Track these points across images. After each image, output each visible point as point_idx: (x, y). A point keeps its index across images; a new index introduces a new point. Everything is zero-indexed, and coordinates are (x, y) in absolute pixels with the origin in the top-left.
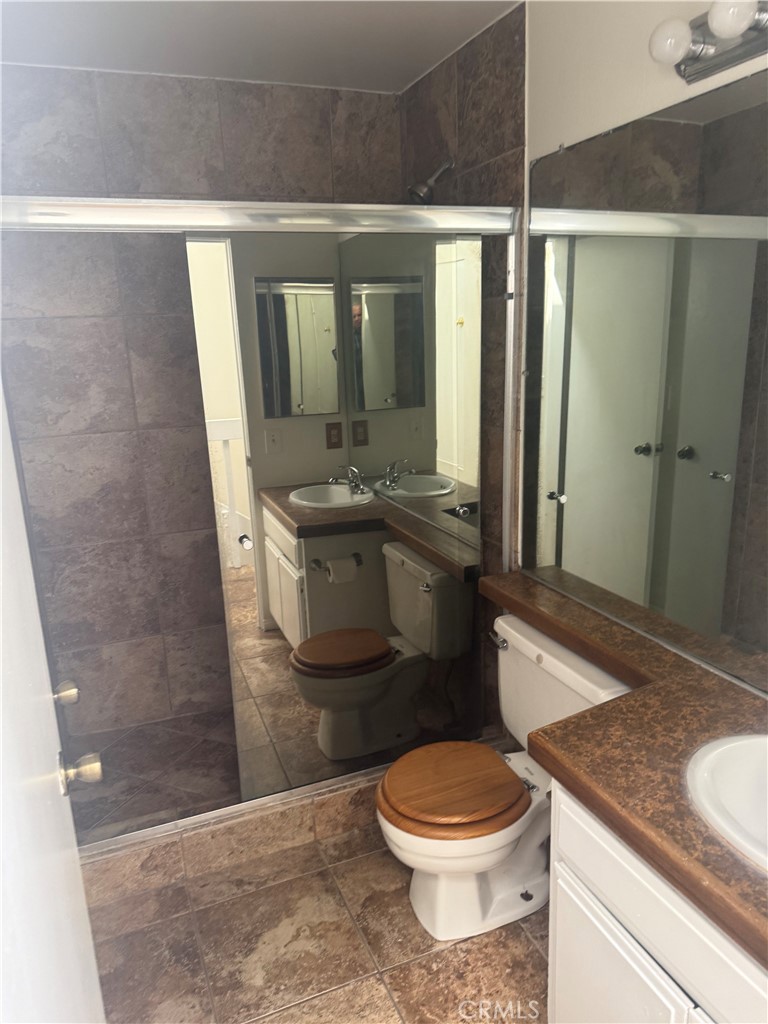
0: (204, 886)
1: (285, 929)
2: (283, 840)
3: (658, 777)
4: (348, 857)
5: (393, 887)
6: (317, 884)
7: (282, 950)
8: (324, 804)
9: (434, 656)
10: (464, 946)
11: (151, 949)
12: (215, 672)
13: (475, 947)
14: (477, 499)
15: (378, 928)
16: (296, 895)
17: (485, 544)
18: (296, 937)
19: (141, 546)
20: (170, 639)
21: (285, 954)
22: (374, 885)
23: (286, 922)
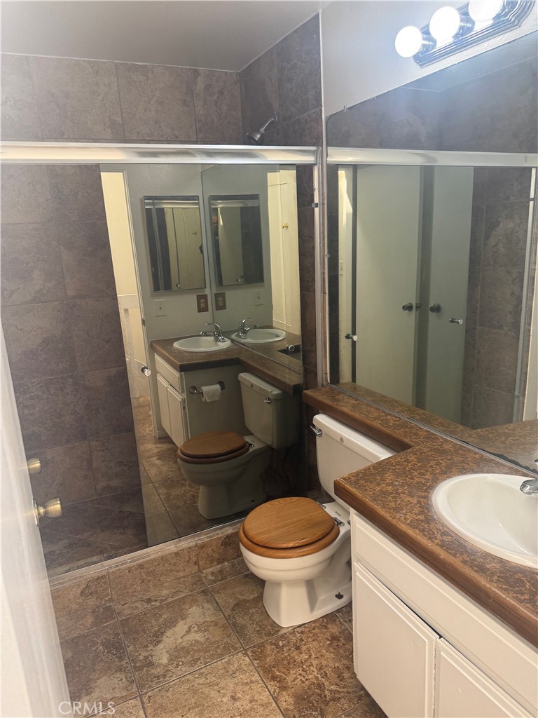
0: (125, 604)
1: (181, 627)
2: (177, 571)
3: (414, 500)
4: (221, 580)
5: (252, 597)
6: (201, 598)
7: (180, 641)
8: (204, 546)
9: (275, 446)
10: (299, 630)
11: (91, 646)
12: (126, 465)
13: (307, 630)
14: (299, 342)
15: (243, 622)
16: (187, 606)
17: (305, 370)
18: (188, 632)
19: (71, 380)
20: (93, 443)
21: (182, 642)
22: (239, 596)
23: (181, 623)
